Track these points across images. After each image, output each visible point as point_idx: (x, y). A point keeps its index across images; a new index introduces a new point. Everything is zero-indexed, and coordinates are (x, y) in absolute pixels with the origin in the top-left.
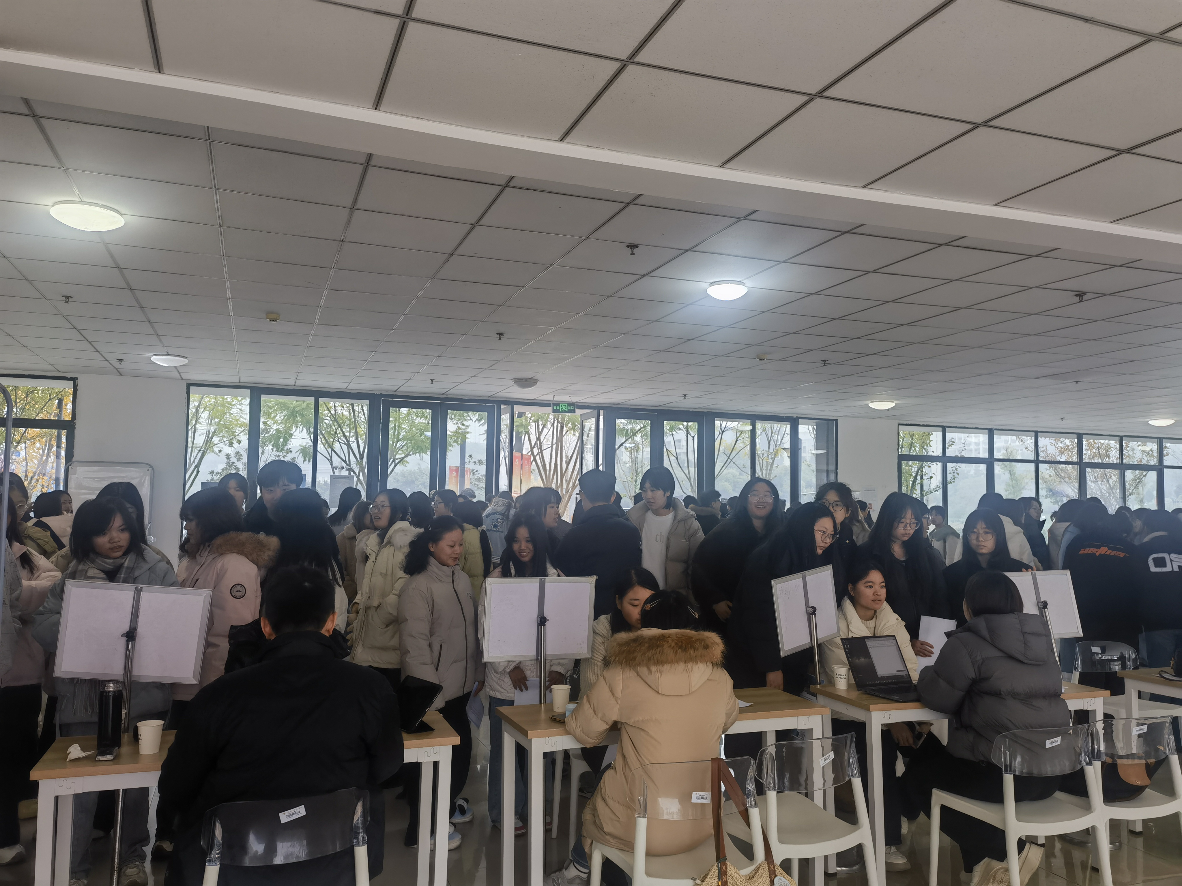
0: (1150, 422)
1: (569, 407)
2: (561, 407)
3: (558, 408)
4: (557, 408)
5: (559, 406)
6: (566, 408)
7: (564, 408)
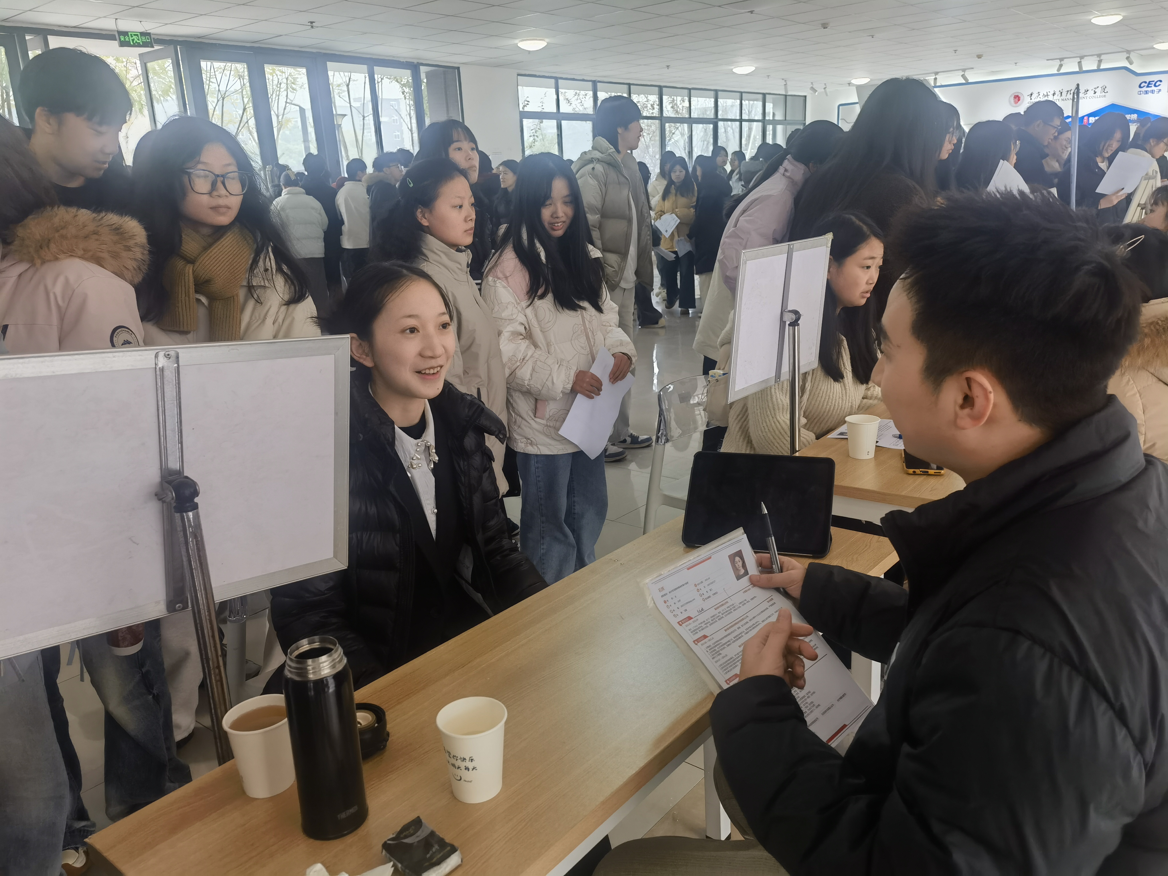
0: (735, 70)
1: (143, 38)
2: (131, 38)
3: (127, 39)
4: (125, 39)
5: (128, 36)
6: (138, 40)
7: (136, 39)
